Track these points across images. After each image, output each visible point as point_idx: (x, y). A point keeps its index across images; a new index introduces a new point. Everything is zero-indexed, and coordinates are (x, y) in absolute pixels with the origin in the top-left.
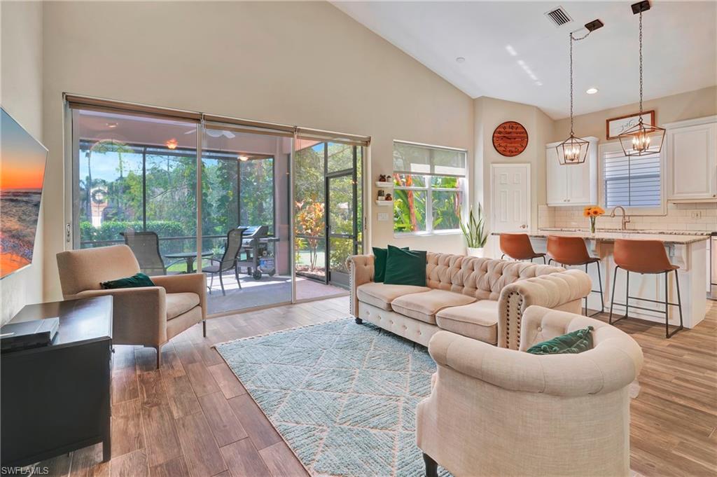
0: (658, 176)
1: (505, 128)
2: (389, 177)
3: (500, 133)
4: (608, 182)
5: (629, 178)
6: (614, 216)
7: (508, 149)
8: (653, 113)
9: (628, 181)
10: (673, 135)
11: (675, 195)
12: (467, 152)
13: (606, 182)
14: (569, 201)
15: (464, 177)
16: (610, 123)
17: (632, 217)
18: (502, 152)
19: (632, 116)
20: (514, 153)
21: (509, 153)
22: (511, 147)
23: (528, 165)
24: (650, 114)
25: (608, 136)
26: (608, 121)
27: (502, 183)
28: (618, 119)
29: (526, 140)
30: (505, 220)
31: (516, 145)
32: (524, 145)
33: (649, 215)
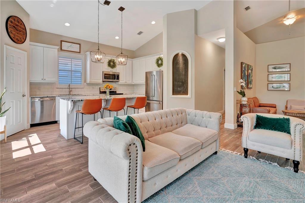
1: (15, 20)
3: (12, 22)
7: (16, 37)
9: (71, 72)
13: (59, 71)
16: (62, 42)
17: (73, 89)
18: (12, 38)
19: (72, 43)
20: (19, 42)
21: (16, 41)
22: (18, 36)
23: (26, 53)
24: (79, 45)
25: (61, 48)
26: (61, 41)
27: (11, 62)
28: (66, 42)
29: (25, 35)
30: (13, 92)
31: (20, 36)
32: (25, 38)
33: (78, 88)
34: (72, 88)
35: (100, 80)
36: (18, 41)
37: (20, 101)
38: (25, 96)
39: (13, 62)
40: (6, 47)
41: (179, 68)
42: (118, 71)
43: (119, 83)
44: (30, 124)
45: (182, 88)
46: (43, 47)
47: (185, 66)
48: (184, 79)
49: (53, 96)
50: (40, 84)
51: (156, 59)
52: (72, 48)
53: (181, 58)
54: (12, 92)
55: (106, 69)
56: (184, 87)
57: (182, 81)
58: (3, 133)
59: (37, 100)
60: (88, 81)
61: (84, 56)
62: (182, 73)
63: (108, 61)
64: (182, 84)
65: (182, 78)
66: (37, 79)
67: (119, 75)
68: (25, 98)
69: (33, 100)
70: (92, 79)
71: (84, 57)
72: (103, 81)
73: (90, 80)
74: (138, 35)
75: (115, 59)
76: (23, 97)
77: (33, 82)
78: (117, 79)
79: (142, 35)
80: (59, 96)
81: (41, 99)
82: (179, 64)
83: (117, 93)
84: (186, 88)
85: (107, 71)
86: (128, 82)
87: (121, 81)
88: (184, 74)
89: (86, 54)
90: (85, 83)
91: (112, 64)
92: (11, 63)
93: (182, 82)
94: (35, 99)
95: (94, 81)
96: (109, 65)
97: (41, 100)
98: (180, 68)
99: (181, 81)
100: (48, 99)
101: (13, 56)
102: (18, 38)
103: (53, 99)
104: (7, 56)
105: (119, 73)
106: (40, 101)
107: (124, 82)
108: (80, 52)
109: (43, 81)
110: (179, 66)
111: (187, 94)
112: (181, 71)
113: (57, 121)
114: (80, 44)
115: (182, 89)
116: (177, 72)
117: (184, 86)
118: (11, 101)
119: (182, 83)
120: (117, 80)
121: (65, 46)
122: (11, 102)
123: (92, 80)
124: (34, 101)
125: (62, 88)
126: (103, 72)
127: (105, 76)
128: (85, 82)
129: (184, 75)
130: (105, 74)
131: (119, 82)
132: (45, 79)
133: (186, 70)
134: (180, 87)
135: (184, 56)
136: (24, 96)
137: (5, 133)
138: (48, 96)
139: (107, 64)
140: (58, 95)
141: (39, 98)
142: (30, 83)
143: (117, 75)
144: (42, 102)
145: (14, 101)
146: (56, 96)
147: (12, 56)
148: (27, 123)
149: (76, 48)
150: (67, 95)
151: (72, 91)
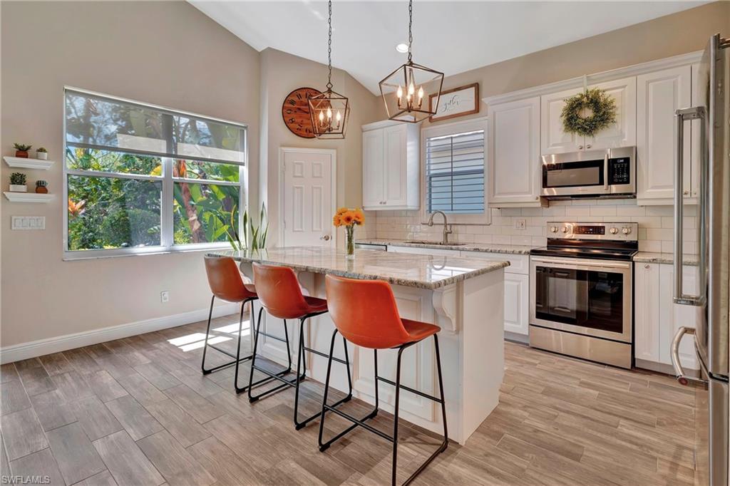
0: (481, 172)
1: (299, 96)
2: (41, 150)
3: (292, 102)
4: (433, 179)
5: (452, 174)
6: (432, 224)
7: (305, 127)
8: (477, 86)
9: (450, 178)
10: (494, 113)
11: (496, 197)
12: (246, 128)
13: (430, 178)
14: (385, 203)
15: (243, 164)
16: (433, 98)
18: (295, 131)
19: (455, 90)
21: (305, 133)
23: (334, 152)
24: (473, 88)
25: (430, 117)
26: (430, 97)
27: (296, 175)
28: (441, 94)
30: (300, 229)
33: (472, 223)
34: (451, 225)
35: (530, 192)
36: (310, 132)
38: (331, 239)
39: (299, 175)
40: (282, 151)
42: (628, 141)
46: (384, 128)
52: (456, 104)
55: (556, 145)
67: (626, 160)
77: (381, 211)
78: (612, 183)
85: (563, 151)
91: (584, 114)
92: (294, 177)
96: (569, 123)
101: (300, 163)
109: (381, 208)
120: (618, 188)
123: (499, 194)
126: (540, 158)
131: (640, 196)
136: (327, 238)
139: (563, 120)
147: (297, 163)
150: (436, 244)
151: (451, 233)
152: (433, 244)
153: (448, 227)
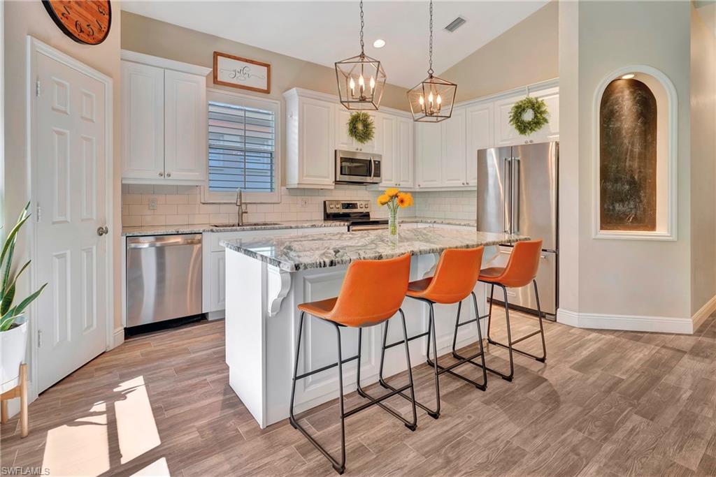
5: (245, 149)
7: (74, 17)
8: (269, 68)
11: (304, 178)
16: (219, 58)
17: (249, 206)
18: (59, 16)
19: (247, 61)
20: (87, 37)
21: (72, 29)
22: (80, 15)
23: (109, 82)
24: (266, 68)
25: (215, 77)
26: (216, 54)
27: (57, 106)
28: (229, 57)
29: (107, 17)
30: (62, 219)
31: (90, 17)
32: (104, 26)
33: (263, 202)
34: (246, 204)
35: (328, 177)
36: (81, 31)
37: (89, 252)
38: (107, 232)
39: (62, 108)
40: (32, 45)
41: (619, 130)
42: (376, 151)
43: (380, 189)
44: (125, 329)
45: (632, 203)
46: (164, 68)
47: (645, 123)
48: (640, 172)
49: (196, 230)
50: (153, 190)
51: (513, 105)
52: (246, 76)
53: (627, 97)
54: (57, 219)
55: (342, 143)
56: (641, 201)
57: (634, 178)
58: (15, 396)
59: (145, 244)
60: (294, 180)
61: (279, 103)
62: (632, 151)
63: (350, 118)
64: (630, 189)
65: (630, 166)
66: (145, 173)
67: (379, 162)
68: (108, 238)
69: (133, 245)
70: (305, 175)
71: (279, 105)
72: (337, 182)
73: (299, 179)
74: (447, 33)
75: (370, 113)
76: (101, 235)
77: (133, 185)
78: (374, 176)
79: (460, 30)
80: (212, 231)
81: (157, 240)
82: (620, 116)
83: (373, 217)
84: (649, 203)
85: (347, 150)
86: (403, 185)
87: (386, 180)
88: (640, 154)
89: (284, 98)
90: (284, 188)
91: (359, 128)
92: (53, 109)
93: (632, 183)
94: (138, 242)
95: (311, 181)
96: (353, 131)
97: (158, 244)
98: (624, 132)
99: (628, 177)
100: (179, 239)
101: (62, 85)
102: (81, 21)
103: (193, 239)
104: (36, 79)
105: (380, 156)
106: (153, 249)
107: (393, 183)
108: (268, 92)
109: (161, 181)
110: (618, 125)
111: (652, 226)
112: (626, 141)
113: (207, 313)
114: (268, 66)
115: (632, 206)
116: (614, 147)
117: (639, 197)
118: (55, 254)
119: (630, 185)
120: (376, 179)
121: (227, 69)
122: (56, 256)
123: (307, 176)
124: (135, 249)
125: (220, 204)
126: (336, 151)
127: (344, 164)
128: (282, 185)
129: (639, 158)
130: (343, 160)
131: (380, 185)
132: (169, 175)
133: (649, 137)
134: (622, 201)
135: (638, 87)
136: (102, 231)
137: (21, 395)
138: (181, 231)
139: (348, 127)
140: (211, 228)
141: (152, 239)
142: (123, 185)
143: (374, 161)
144: (160, 252)
145: (68, 252)
146: (204, 231)
147: (58, 83)
148: (115, 328)
149: (256, 77)
150: (233, 226)
151: (246, 213)
152: (230, 226)
153: (244, 206)
